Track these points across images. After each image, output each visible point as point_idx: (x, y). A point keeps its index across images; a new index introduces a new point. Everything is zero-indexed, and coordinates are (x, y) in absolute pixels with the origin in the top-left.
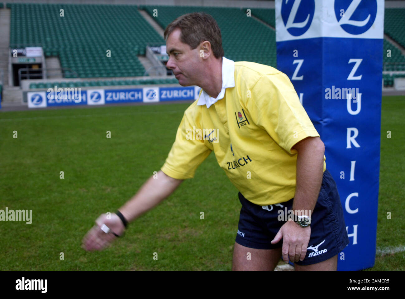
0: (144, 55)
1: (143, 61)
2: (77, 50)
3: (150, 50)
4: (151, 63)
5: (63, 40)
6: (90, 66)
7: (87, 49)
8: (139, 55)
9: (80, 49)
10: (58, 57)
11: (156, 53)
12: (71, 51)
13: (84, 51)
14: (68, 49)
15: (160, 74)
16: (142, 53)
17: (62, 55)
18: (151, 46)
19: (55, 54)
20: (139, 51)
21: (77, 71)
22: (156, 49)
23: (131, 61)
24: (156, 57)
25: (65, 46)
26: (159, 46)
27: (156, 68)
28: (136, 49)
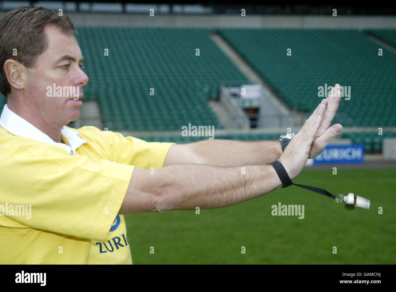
0: (218, 99)
1: (215, 107)
2: (124, 91)
3: (226, 92)
4: (227, 110)
5: (105, 77)
6: (141, 114)
7: (137, 89)
8: (210, 98)
9: (128, 89)
10: (98, 100)
11: (235, 95)
12: (115, 92)
13: (133, 92)
14: (111, 90)
15: (240, 127)
16: (214, 95)
17: (103, 97)
18: (228, 86)
19: (93, 97)
20: (210, 93)
21: (124, 120)
22: (234, 90)
23: (199, 107)
24: (234, 101)
25: (107, 84)
26: (239, 86)
27: (234, 118)
28: (206, 90)
